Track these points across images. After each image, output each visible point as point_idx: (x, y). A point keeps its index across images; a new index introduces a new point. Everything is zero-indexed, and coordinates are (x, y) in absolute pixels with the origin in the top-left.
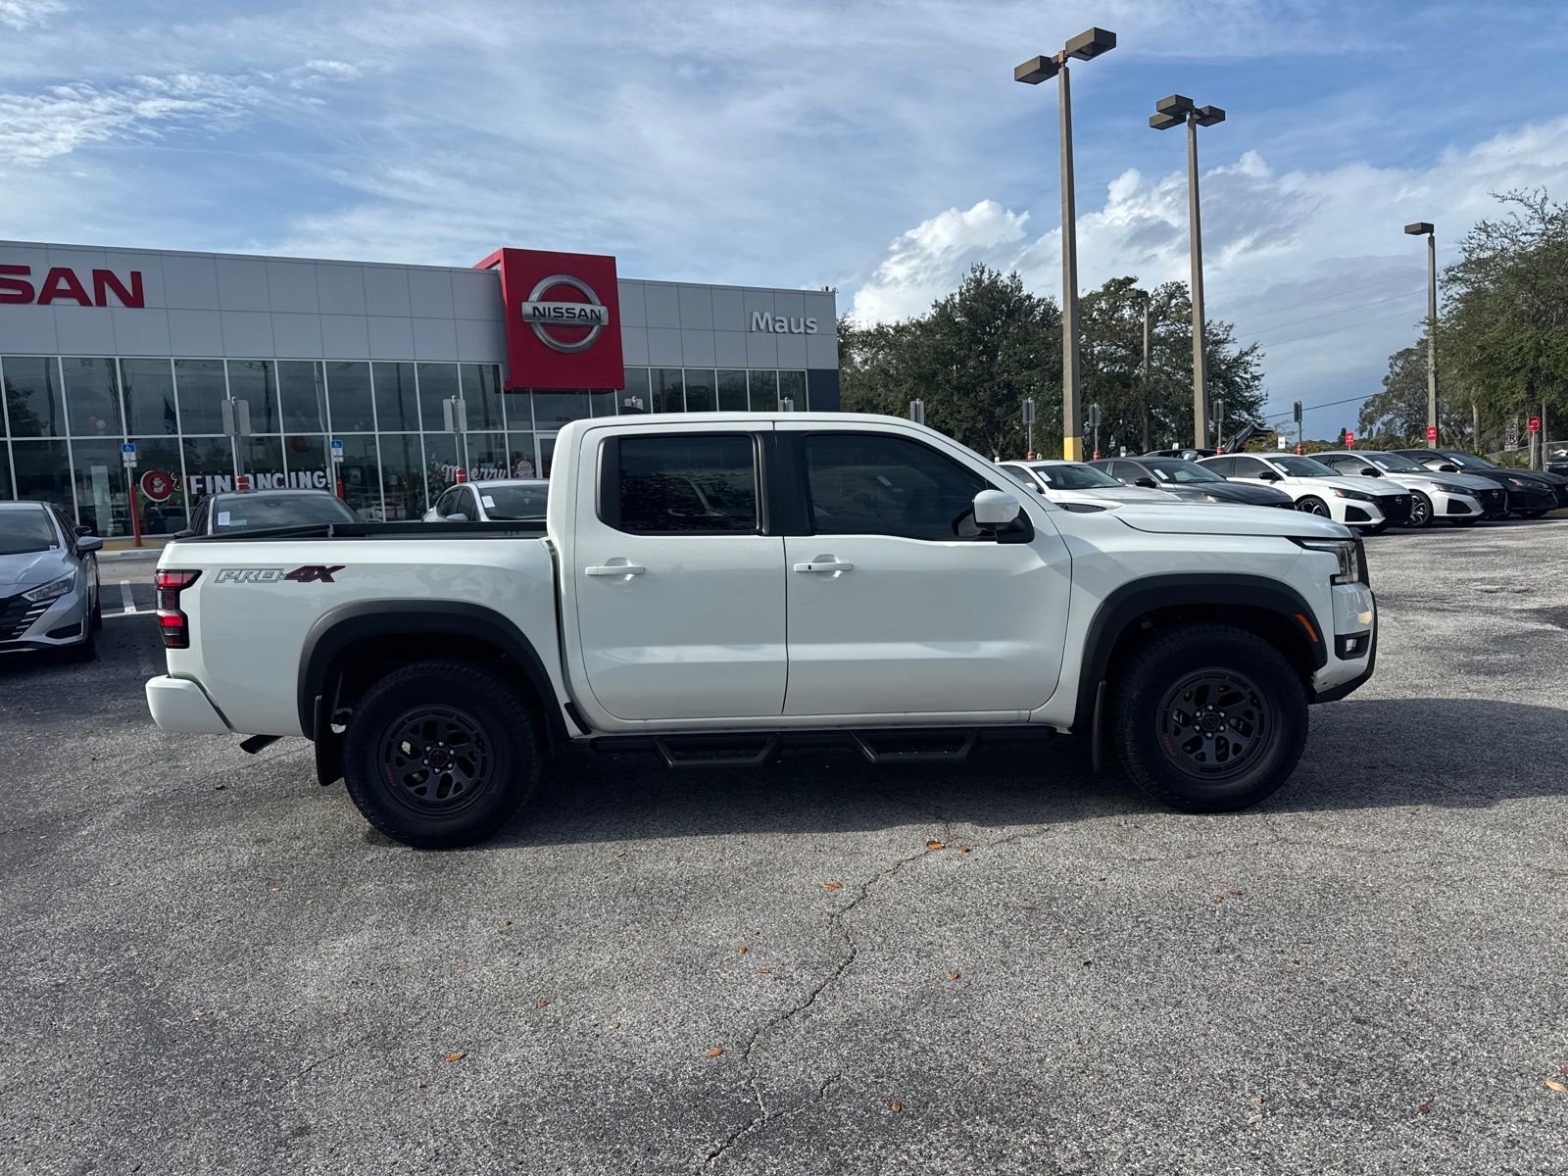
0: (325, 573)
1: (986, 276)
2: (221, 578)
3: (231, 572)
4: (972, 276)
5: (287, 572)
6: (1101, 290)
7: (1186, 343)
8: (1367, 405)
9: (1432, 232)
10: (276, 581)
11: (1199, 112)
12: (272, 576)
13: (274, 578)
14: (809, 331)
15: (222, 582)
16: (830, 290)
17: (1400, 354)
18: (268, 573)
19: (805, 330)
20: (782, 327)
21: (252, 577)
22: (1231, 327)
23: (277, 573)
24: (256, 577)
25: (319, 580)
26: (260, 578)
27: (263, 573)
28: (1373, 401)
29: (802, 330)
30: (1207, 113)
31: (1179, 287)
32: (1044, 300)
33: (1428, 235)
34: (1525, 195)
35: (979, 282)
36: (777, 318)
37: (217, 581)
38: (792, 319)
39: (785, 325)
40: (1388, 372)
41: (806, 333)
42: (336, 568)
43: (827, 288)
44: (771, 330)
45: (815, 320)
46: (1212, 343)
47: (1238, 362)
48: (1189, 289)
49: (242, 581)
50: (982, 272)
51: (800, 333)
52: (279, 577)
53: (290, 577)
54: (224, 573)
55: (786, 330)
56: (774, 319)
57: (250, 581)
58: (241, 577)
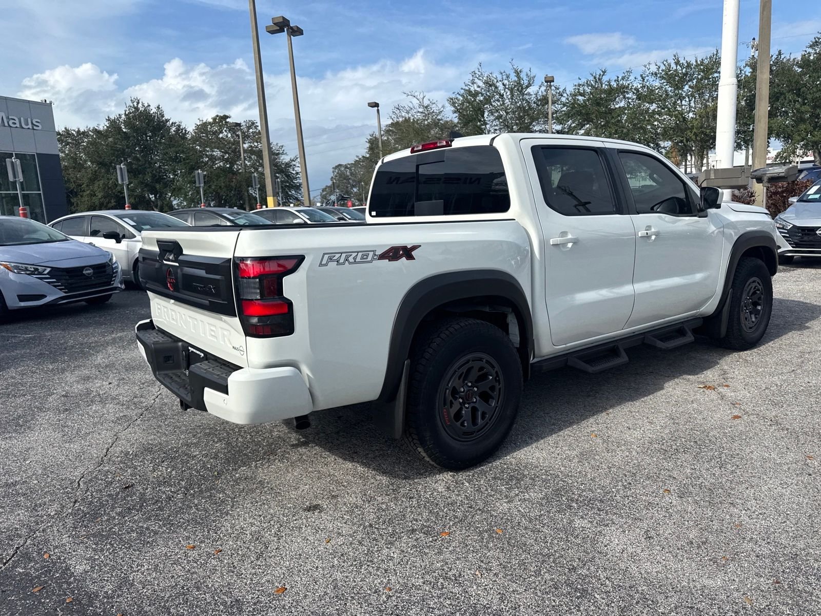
0: (406, 252)
1: (140, 105)
2: (324, 262)
3: (332, 257)
4: (132, 105)
5: (379, 252)
6: (211, 121)
7: (259, 154)
8: (323, 191)
9: (378, 107)
10: (371, 262)
11: (292, 28)
12: (367, 256)
13: (369, 259)
14: (35, 128)
15: (326, 265)
16: (48, 102)
17: (337, 167)
18: (363, 256)
19: (33, 127)
20: (15, 124)
21: (351, 259)
22: (282, 146)
23: (371, 254)
24: (355, 258)
25: (404, 259)
26: (358, 259)
27: (360, 254)
28: (326, 189)
29: (30, 126)
30: (296, 29)
31: (253, 123)
32: (175, 123)
33: (376, 108)
34: (416, 94)
35: (137, 109)
36: (10, 117)
37: (321, 265)
38: (22, 119)
39: (17, 121)
40: (332, 175)
41: (33, 129)
42: (415, 248)
43: (45, 101)
44: (6, 124)
45: (39, 121)
46: (274, 155)
47: (288, 165)
48: (259, 124)
49: (343, 264)
50: (138, 103)
51: (29, 128)
52: (373, 257)
53: (382, 257)
54: (326, 257)
55: (18, 125)
56: (8, 118)
57: (350, 263)
58: (342, 261)
